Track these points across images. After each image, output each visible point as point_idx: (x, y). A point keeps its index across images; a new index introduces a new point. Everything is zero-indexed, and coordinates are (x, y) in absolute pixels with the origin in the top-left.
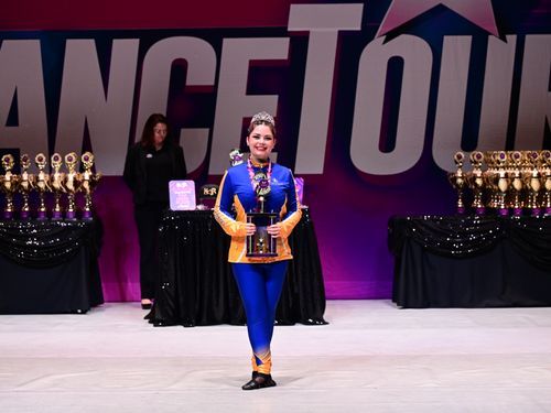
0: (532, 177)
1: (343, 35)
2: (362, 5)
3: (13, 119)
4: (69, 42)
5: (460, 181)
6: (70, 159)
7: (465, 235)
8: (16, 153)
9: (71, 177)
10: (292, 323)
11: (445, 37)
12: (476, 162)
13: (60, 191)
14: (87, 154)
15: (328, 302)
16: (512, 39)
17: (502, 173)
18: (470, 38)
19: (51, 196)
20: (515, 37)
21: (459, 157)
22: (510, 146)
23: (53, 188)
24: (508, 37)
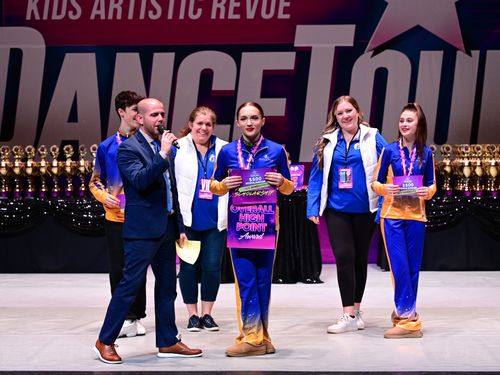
0: (490, 165)
1: (338, 49)
2: (353, 27)
3: (73, 116)
4: (118, 54)
7: (438, 211)
8: (75, 144)
10: (295, 282)
11: (422, 53)
12: (445, 154)
15: (323, 266)
16: (476, 53)
18: (442, 52)
20: (478, 52)
21: (433, 149)
22: (473, 140)
24: (473, 52)
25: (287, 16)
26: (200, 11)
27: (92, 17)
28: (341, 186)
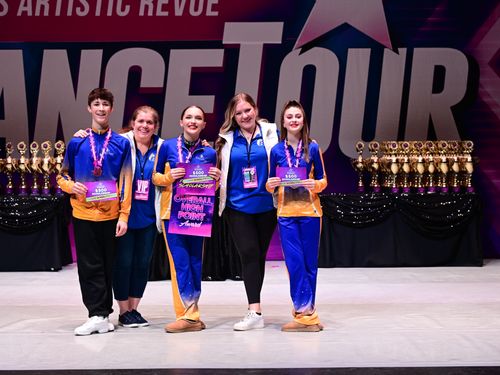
1: (267, 47)
2: (282, 24)
5: (360, 165)
6: (46, 146)
7: (366, 208)
9: (46, 161)
10: (224, 280)
11: (349, 50)
12: (373, 150)
13: (37, 172)
14: (60, 142)
16: (403, 51)
17: (394, 159)
18: (369, 50)
19: (30, 176)
20: (405, 49)
21: (360, 146)
22: (401, 137)
23: (32, 169)
24: (400, 50)
25: (216, 14)
26: (128, 8)
27: (19, 14)
28: (246, 186)
